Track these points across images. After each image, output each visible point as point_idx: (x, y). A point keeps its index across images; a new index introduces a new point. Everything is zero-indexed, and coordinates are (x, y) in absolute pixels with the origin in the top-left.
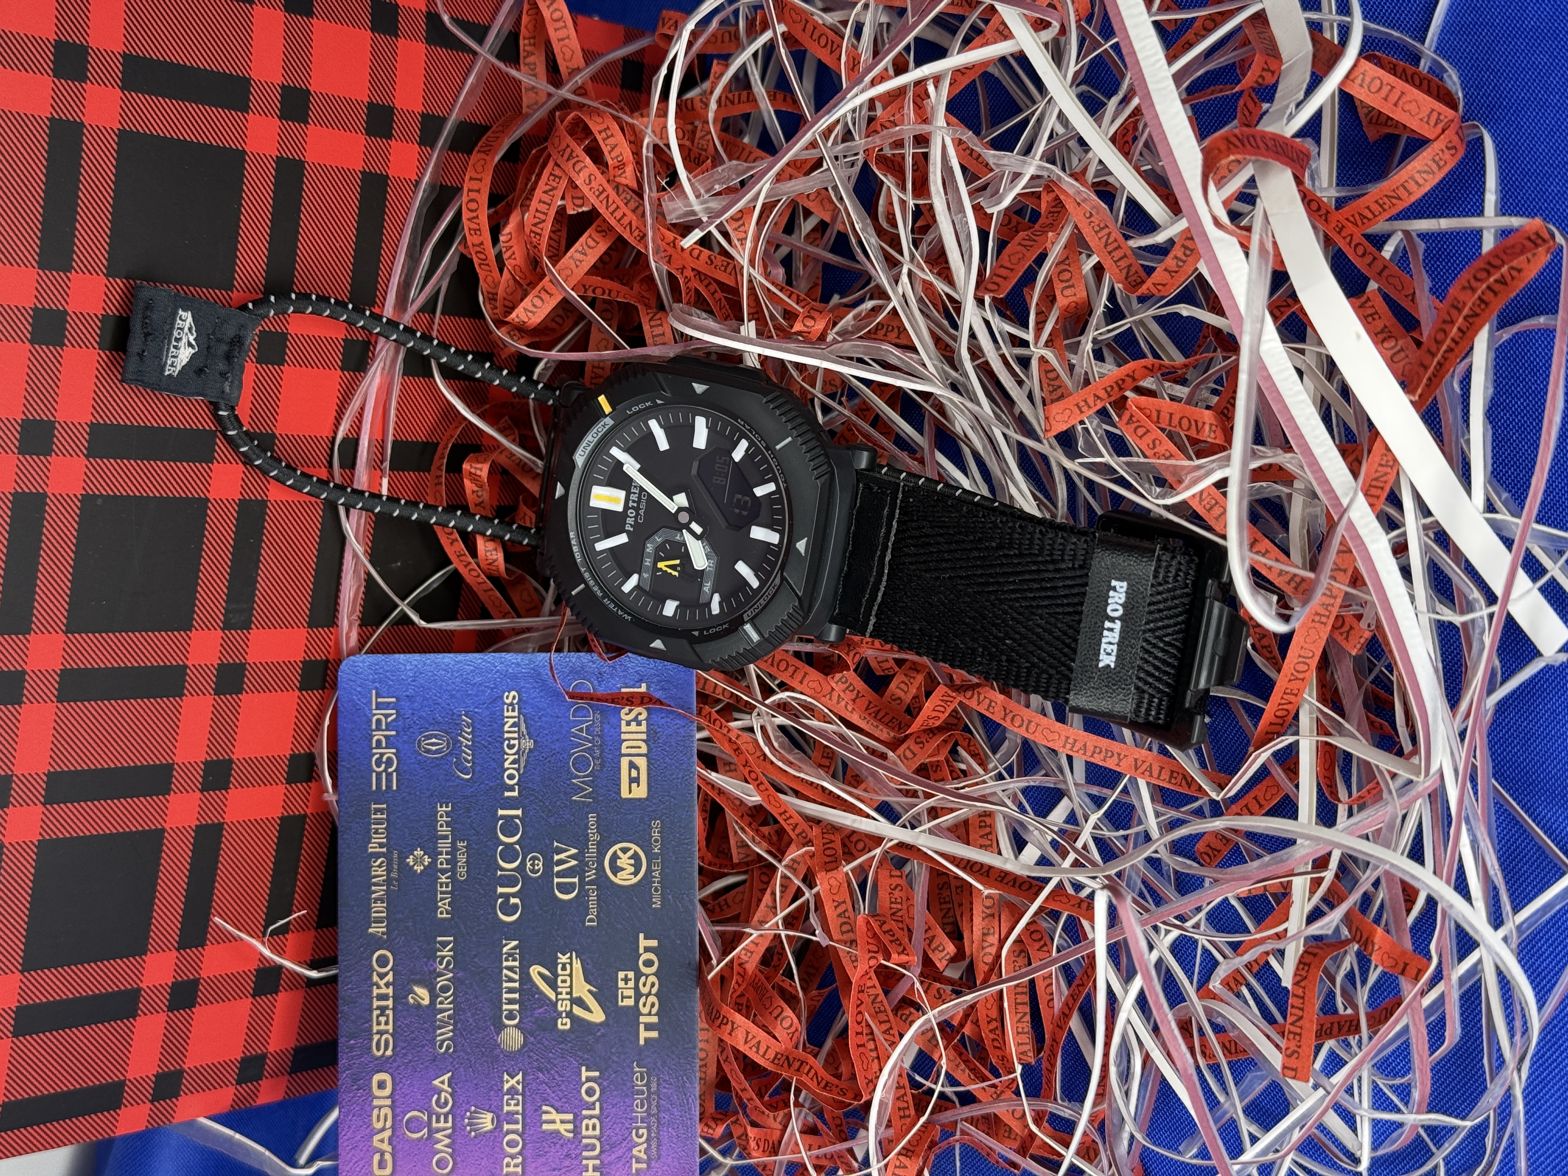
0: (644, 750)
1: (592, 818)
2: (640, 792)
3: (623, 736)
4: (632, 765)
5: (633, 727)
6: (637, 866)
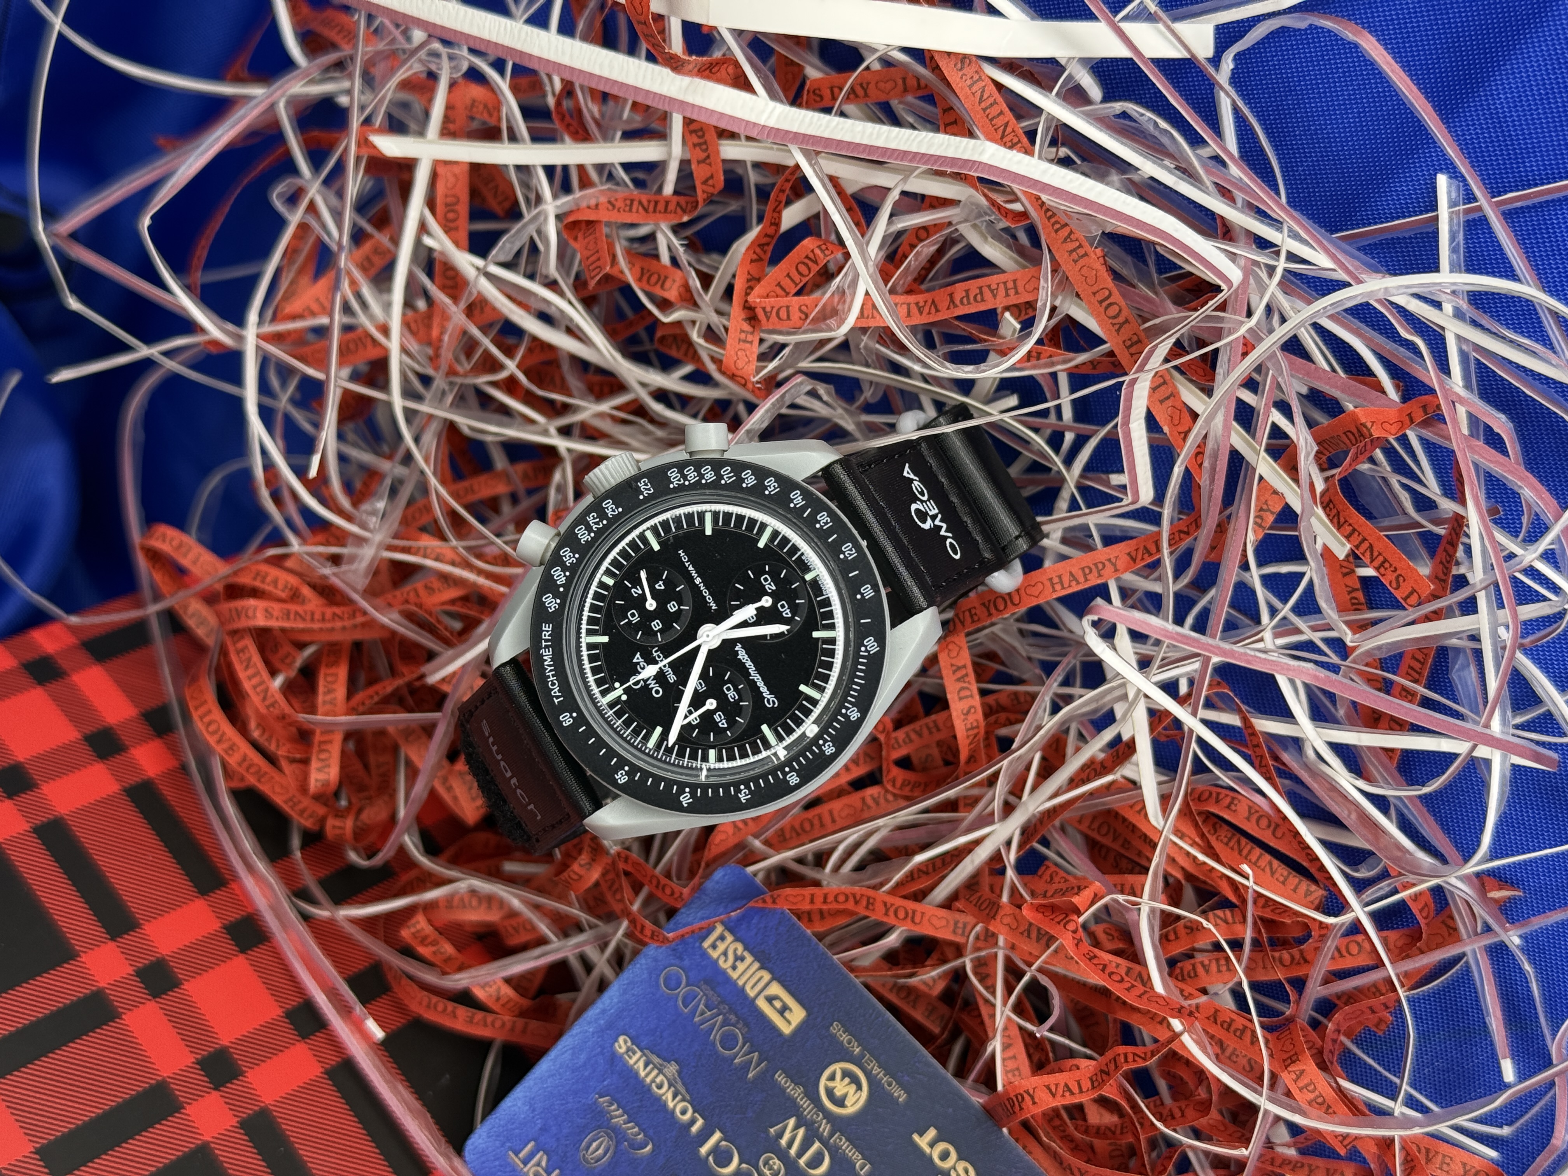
0: (767, 976)
1: (780, 1078)
2: (797, 1015)
3: (741, 983)
4: (770, 1000)
5: (741, 967)
6: (855, 1080)
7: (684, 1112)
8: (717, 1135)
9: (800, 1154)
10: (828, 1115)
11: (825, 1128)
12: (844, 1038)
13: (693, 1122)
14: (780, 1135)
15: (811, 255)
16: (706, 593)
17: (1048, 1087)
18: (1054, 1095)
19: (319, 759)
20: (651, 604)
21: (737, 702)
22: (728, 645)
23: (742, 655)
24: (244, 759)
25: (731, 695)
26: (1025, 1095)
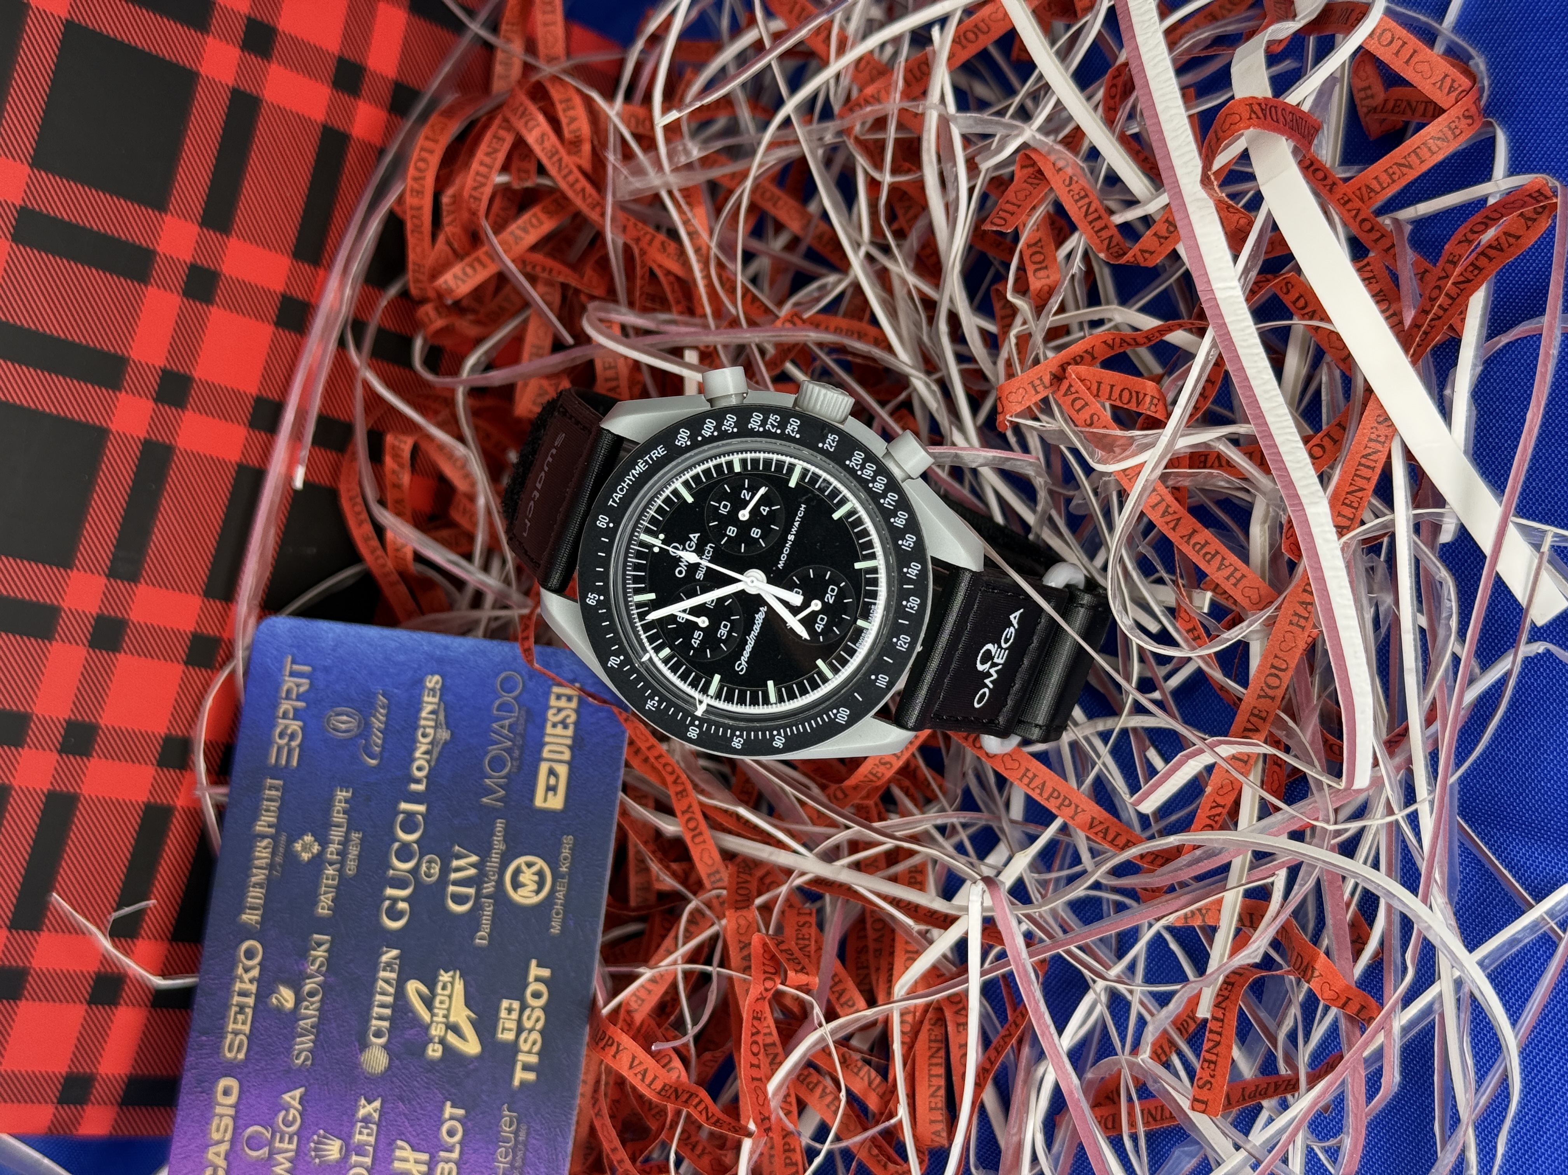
0: (567, 756)
1: (500, 825)
2: (556, 802)
3: (547, 739)
4: (552, 772)
5: (559, 730)
6: (541, 884)
7: (420, 769)
8: (421, 808)
9: (456, 883)
10: (500, 883)
11: (489, 888)
12: (566, 852)
13: (418, 781)
14: (459, 857)
15: (1141, 396)
16: (786, 551)
17: (634, 1058)
18: (631, 1067)
19: (464, 270)
20: (744, 515)
21: (720, 640)
22: (758, 601)
23: (760, 617)
24: (420, 208)
25: (723, 632)
26: (614, 1048)
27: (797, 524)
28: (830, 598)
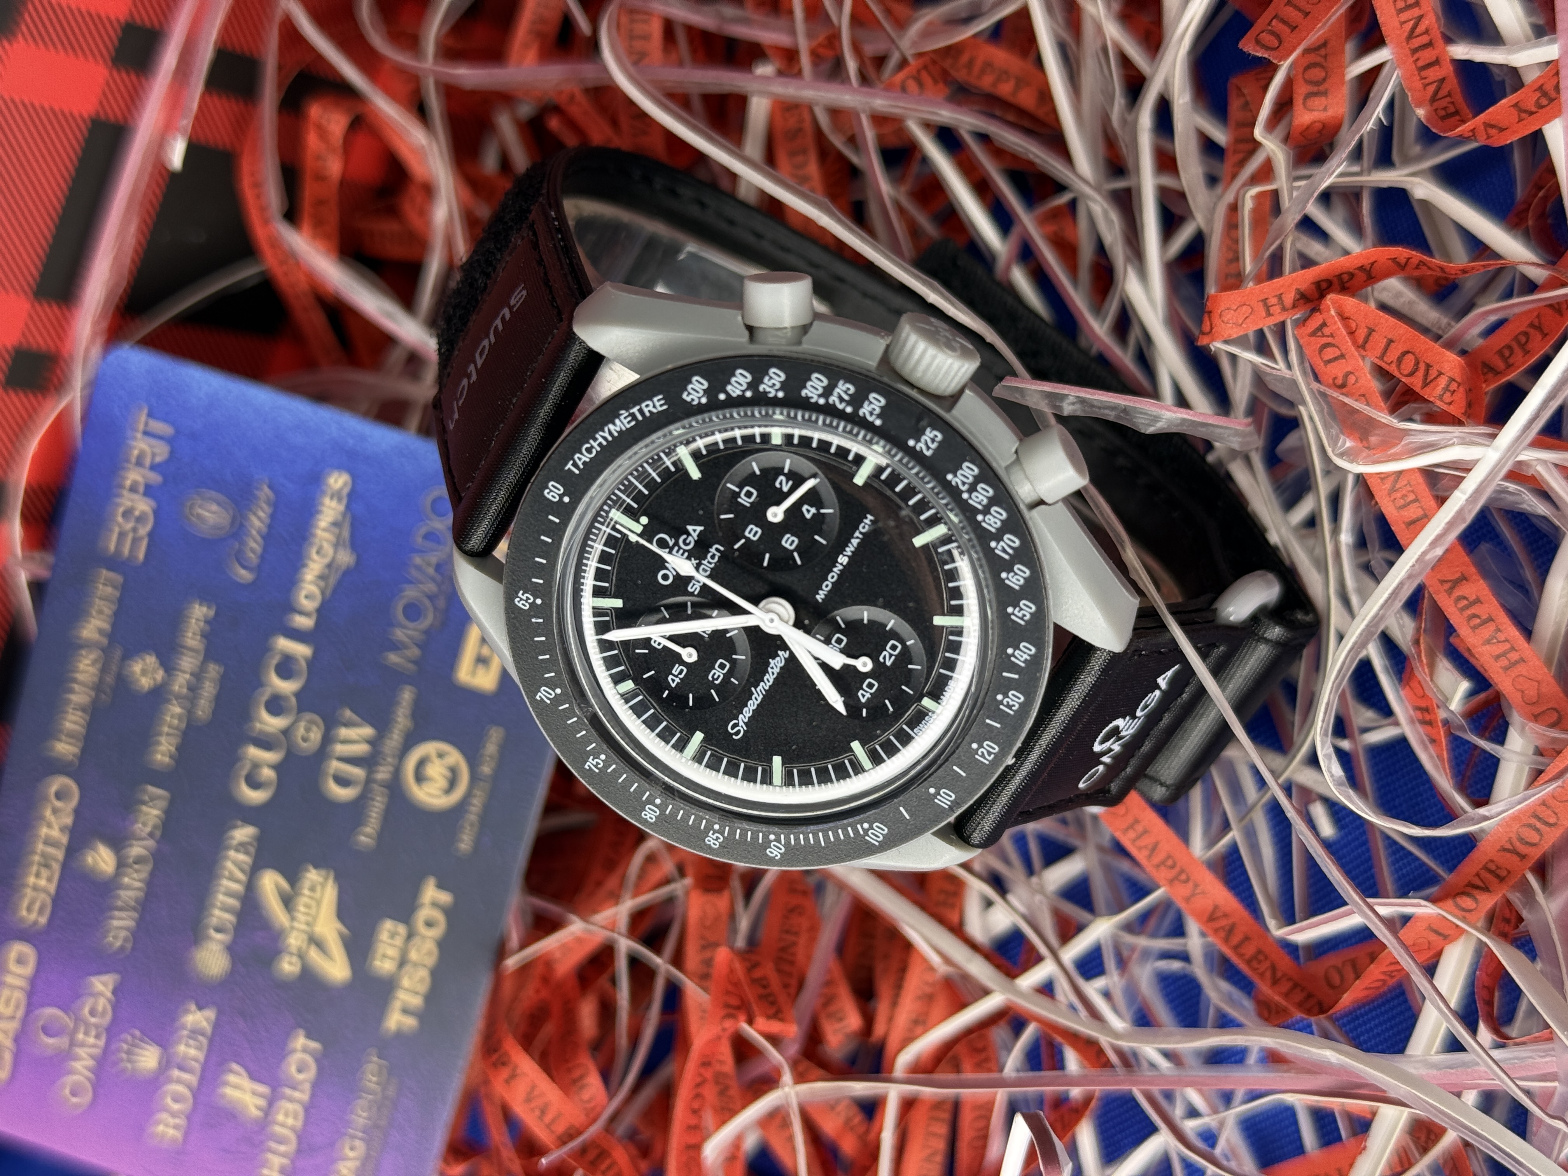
1: (407, 695)
2: (487, 681)
6: (452, 783)
7: (308, 597)
8: (307, 651)
9: (341, 759)
10: (397, 773)
11: (383, 774)
12: (491, 748)
13: (304, 614)
15: (1433, 373)
16: (833, 577)
17: (533, 1087)
18: (527, 1100)
20: (776, 514)
21: (711, 685)
23: (776, 665)
25: (717, 674)
27: (855, 542)
28: (888, 657)
